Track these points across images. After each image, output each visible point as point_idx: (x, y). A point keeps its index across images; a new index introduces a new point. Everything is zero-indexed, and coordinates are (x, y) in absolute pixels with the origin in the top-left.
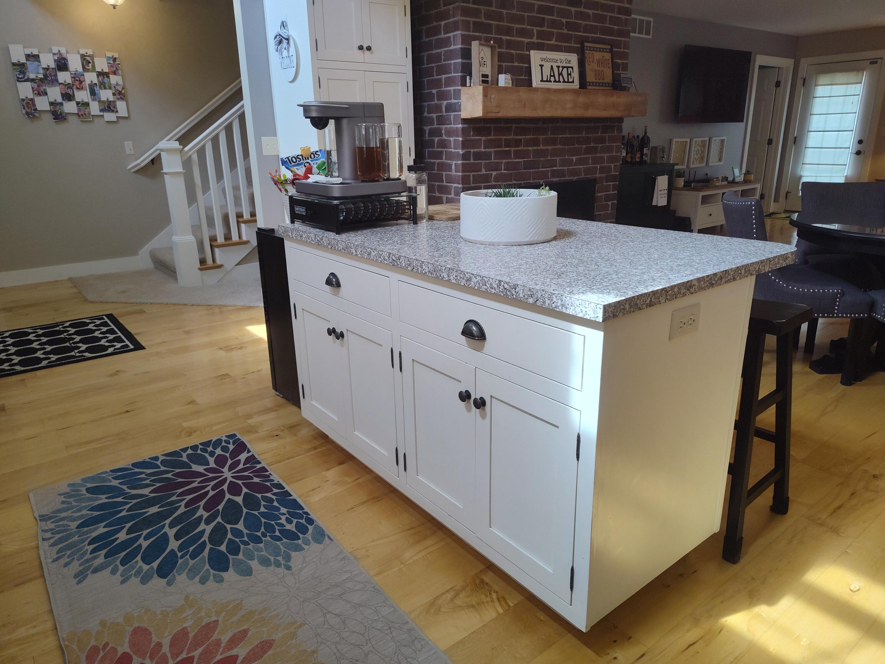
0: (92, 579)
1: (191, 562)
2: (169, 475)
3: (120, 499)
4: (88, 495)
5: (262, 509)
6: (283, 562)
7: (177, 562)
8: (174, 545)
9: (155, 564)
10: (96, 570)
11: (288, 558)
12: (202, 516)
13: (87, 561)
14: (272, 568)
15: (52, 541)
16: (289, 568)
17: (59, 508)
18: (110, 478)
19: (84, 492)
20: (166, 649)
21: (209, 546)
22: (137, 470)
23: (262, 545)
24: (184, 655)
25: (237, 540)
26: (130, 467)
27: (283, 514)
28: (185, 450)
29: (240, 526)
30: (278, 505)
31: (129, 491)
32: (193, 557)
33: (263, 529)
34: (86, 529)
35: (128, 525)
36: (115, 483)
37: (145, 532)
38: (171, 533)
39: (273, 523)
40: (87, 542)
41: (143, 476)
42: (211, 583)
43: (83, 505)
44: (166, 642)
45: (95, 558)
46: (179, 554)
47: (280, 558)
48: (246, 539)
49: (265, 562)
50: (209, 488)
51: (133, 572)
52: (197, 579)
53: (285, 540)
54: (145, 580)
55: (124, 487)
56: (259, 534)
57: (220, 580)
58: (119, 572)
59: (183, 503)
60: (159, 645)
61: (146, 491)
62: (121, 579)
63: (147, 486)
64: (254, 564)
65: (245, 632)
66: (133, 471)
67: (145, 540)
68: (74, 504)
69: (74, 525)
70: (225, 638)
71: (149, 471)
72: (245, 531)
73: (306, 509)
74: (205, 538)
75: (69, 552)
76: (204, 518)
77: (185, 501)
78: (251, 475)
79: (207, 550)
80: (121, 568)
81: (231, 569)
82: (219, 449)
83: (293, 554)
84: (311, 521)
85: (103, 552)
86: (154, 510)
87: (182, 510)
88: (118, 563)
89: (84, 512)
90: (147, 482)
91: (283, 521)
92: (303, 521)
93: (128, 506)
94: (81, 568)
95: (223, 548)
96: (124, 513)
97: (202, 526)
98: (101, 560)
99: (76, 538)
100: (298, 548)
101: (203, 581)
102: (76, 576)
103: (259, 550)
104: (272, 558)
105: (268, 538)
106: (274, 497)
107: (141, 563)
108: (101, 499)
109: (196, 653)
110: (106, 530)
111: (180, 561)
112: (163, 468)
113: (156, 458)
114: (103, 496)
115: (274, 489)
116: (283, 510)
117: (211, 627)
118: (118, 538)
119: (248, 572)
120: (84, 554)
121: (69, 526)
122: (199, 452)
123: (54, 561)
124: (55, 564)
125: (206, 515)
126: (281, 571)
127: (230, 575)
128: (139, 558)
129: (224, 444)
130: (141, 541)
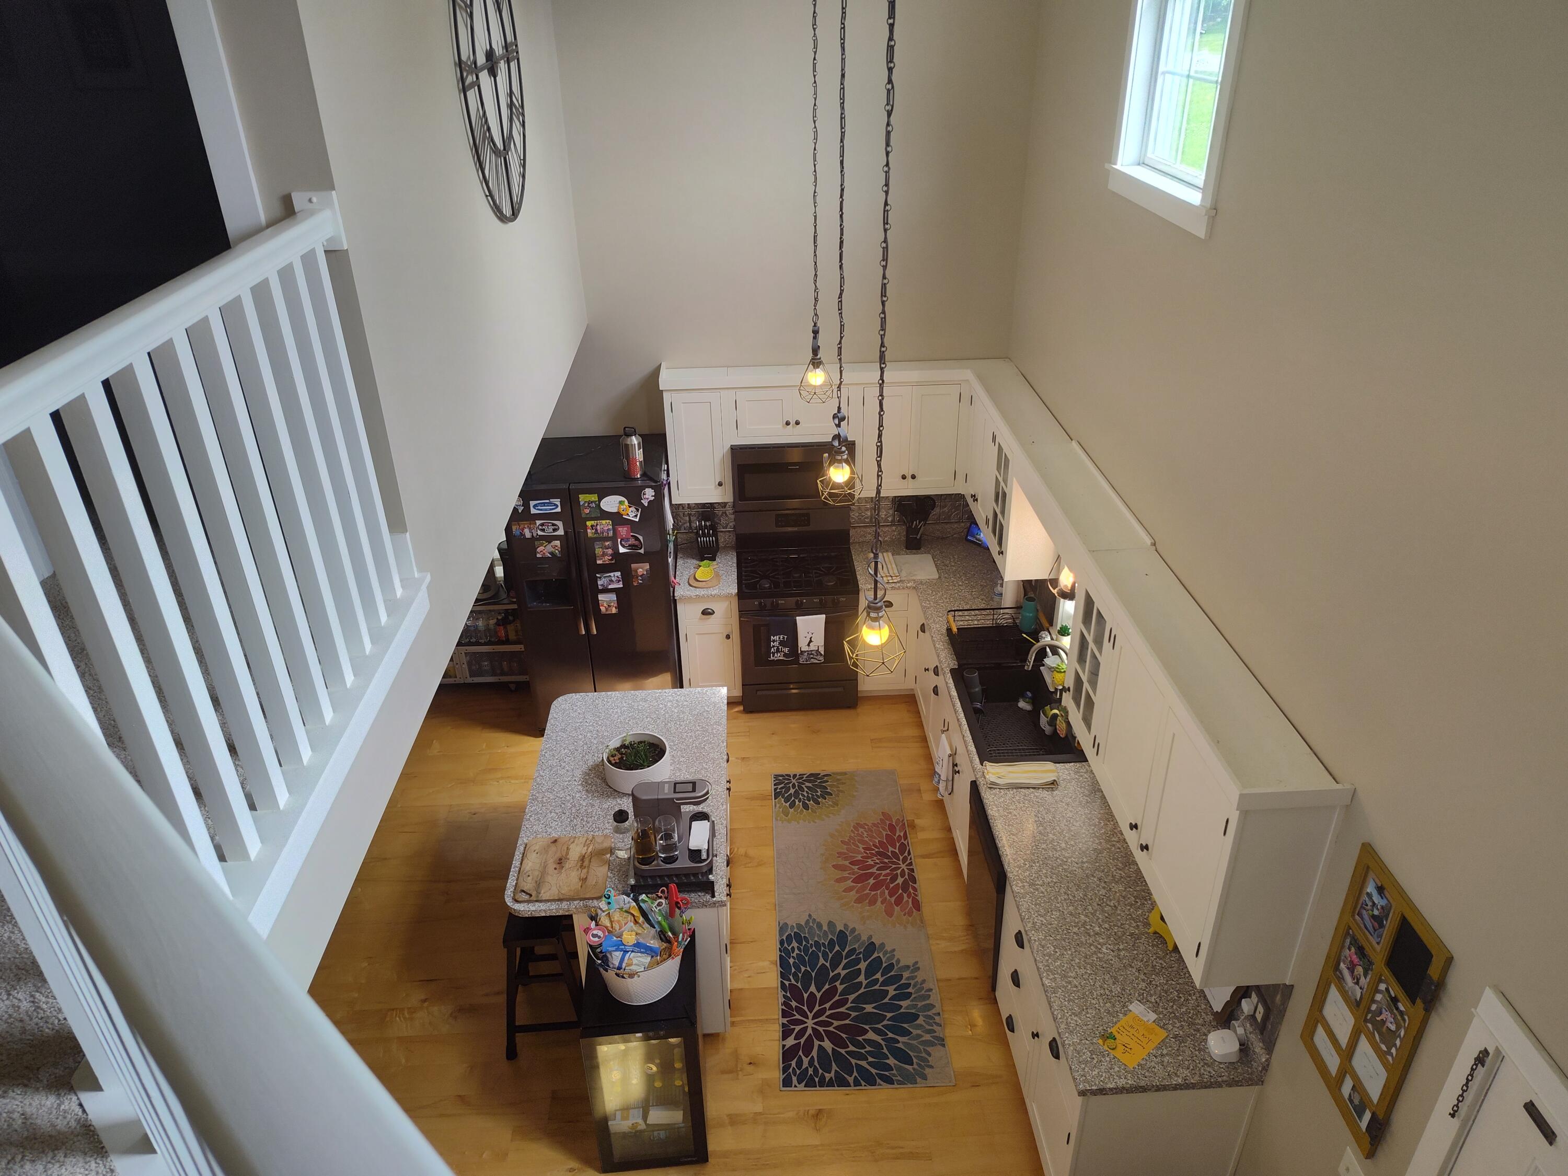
0: (910, 962)
1: (856, 946)
2: (851, 1048)
3: (890, 1035)
4: (911, 1054)
5: (803, 969)
6: (811, 921)
7: (864, 950)
8: (863, 966)
9: (875, 955)
10: (908, 967)
11: (807, 922)
12: (841, 984)
13: (913, 978)
14: (818, 920)
15: (934, 1011)
16: (810, 916)
17: (932, 1048)
18: (894, 1072)
19: (915, 1060)
20: (880, 900)
21: (844, 954)
22: (874, 1071)
23: (816, 939)
24: (873, 893)
25: (827, 950)
26: (878, 1081)
27: (793, 957)
28: (830, 1084)
29: (822, 961)
30: (793, 968)
31: (883, 1043)
32: (854, 949)
33: (811, 951)
34: (913, 1011)
35: (886, 1000)
36: (891, 1061)
37: (877, 987)
38: (862, 978)
39: (802, 953)
40: (913, 996)
41: (870, 1059)
42: (851, 926)
43: (914, 1042)
44: (879, 903)
45: (908, 979)
46: (861, 956)
47: (811, 924)
48: (822, 948)
49: (820, 926)
50: (828, 1013)
51: (888, 955)
52: (856, 933)
53: (803, 935)
54: (883, 945)
55: (885, 1051)
56: (814, 948)
57: (846, 926)
58: (895, 959)
59: (849, 1005)
60: (882, 903)
61: (871, 1035)
62: (895, 953)
63: (869, 1042)
64: (825, 928)
65: (844, 891)
66: (876, 1071)
67: (878, 979)
68: (921, 1047)
69: (920, 1021)
70: (853, 893)
71: (863, 1063)
72: (820, 955)
73: (779, 953)
74: (844, 962)
75: (923, 992)
76: (839, 981)
77: (847, 1006)
78: (795, 1013)
79: (846, 951)
80: (894, 961)
81: (838, 930)
82: (804, 1067)
83: (803, 924)
84: (782, 942)
85: (903, 981)
86: (869, 1008)
87: (852, 997)
88: (896, 967)
89: (915, 1032)
90: (868, 1049)
91: (797, 951)
92: (786, 945)
93: (885, 1022)
94: (916, 974)
95: (837, 948)
96: (889, 1015)
97: (843, 973)
98: (906, 975)
99: (920, 1004)
100: (799, 926)
101: (854, 930)
102: (919, 968)
103: (819, 936)
104: (815, 926)
105: (810, 942)
106: (791, 977)
107: (884, 960)
108: (903, 1043)
109: (867, 891)
110: (901, 1003)
111: (862, 950)
112: (853, 1061)
113: (857, 1083)
114: (900, 1045)
115: (787, 985)
116: (791, 961)
117: (859, 900)
118: (895, 990)
119: (831, 924)
120: (915, 986)
121: (924, 1021)
122: (821, 1071)
123: (932, 990)
124: (931, 986)
125: (837, 984)
126: (814, 916)
127: (840, 927)
128: (884, 965)
129: (798, 1072)
130: (881, 980)
